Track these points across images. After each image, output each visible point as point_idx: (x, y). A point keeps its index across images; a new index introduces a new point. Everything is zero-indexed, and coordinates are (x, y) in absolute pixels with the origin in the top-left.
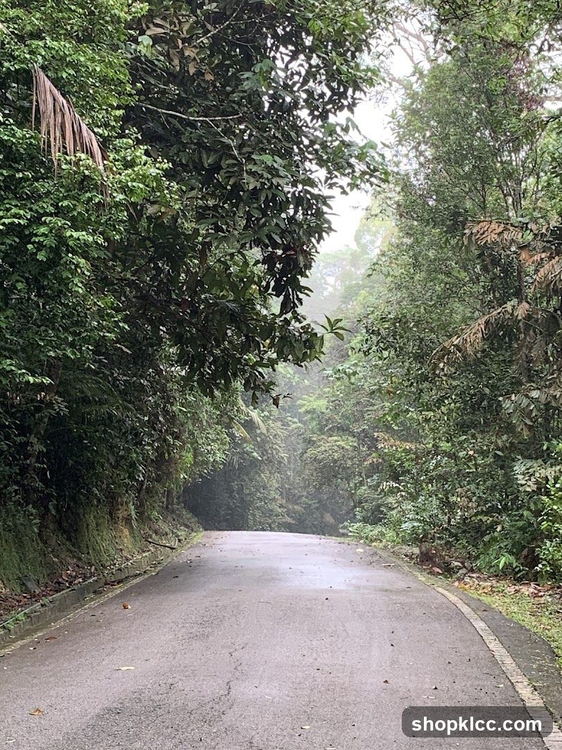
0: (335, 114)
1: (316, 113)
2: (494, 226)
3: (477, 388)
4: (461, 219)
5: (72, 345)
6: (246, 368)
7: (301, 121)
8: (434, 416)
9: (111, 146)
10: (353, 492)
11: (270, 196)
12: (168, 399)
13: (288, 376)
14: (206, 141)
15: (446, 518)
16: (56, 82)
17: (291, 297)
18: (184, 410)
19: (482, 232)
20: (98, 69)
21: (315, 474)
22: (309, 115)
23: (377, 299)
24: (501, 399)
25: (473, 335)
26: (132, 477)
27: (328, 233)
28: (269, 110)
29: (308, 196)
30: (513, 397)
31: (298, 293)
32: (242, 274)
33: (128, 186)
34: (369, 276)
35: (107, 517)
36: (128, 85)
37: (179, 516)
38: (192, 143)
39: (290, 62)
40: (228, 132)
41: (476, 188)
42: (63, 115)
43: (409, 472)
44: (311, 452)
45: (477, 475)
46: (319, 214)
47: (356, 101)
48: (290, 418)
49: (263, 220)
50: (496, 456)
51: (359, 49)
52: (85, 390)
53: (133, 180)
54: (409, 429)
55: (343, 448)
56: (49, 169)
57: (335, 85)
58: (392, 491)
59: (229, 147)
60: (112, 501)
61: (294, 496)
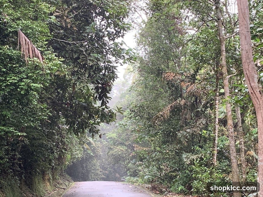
0: (117, 38)
1: (111, 38)
2: (172, 74)
3: (169, 129)
4: (161, 72)
5: (33, 121)
6: (90, 125)
7: (106, 41)
8: (155, 139)
9: (43, 54)
10: (126, 165)
11: (97, 67)
12: (62, 137)
13: (102, 126)
14: (74, 49)
15: (159, 174)
16: (26, 34)
17: (105, 101)
18: (68, 140)
19: (168, 76)
20: (40, 29)
21: (112, 160)
22: (108, 39)
23: (132, 98)
24: (177, 132)
25: (166, 111)
26: (50, 164)
27: (116, 79)
28: (95, 38)
29: (109, 66)
30: (181, 132)
31: (107, 99)
32: (87, 93)
33: (51, 68)
34: (130, 91)
35: (42, 179)
36: (49, 33)
37: (65, 177)
38: (70, 50)
39: (101, 22)
40: (82, 46)
41: (165, 61)
42: (29, 45)
43: (146, 158)
44: (111, 152)
45: (169, 158)
46: (113, 72)
47: (124, 34)
48: (103, 140)
49: (95, 75)
50: (176, 152)
51: (124, 17)
52: (34, 135)
53: (53, 66)
54: (145, 143)
55: (122, 150)
56: (24, 63)
57: (117, 29)
58: (140, 165)
59: (82, 51)
60: (43, 173)
61: (105, 168)
